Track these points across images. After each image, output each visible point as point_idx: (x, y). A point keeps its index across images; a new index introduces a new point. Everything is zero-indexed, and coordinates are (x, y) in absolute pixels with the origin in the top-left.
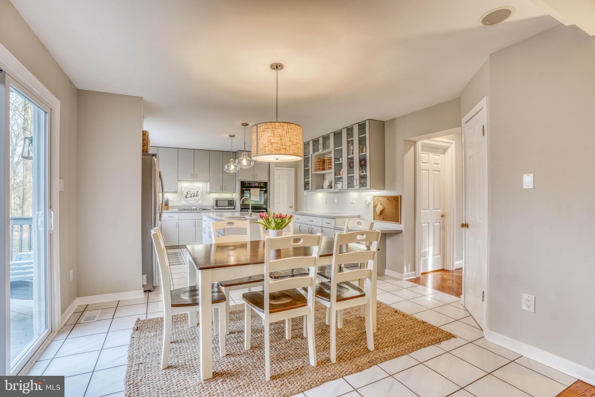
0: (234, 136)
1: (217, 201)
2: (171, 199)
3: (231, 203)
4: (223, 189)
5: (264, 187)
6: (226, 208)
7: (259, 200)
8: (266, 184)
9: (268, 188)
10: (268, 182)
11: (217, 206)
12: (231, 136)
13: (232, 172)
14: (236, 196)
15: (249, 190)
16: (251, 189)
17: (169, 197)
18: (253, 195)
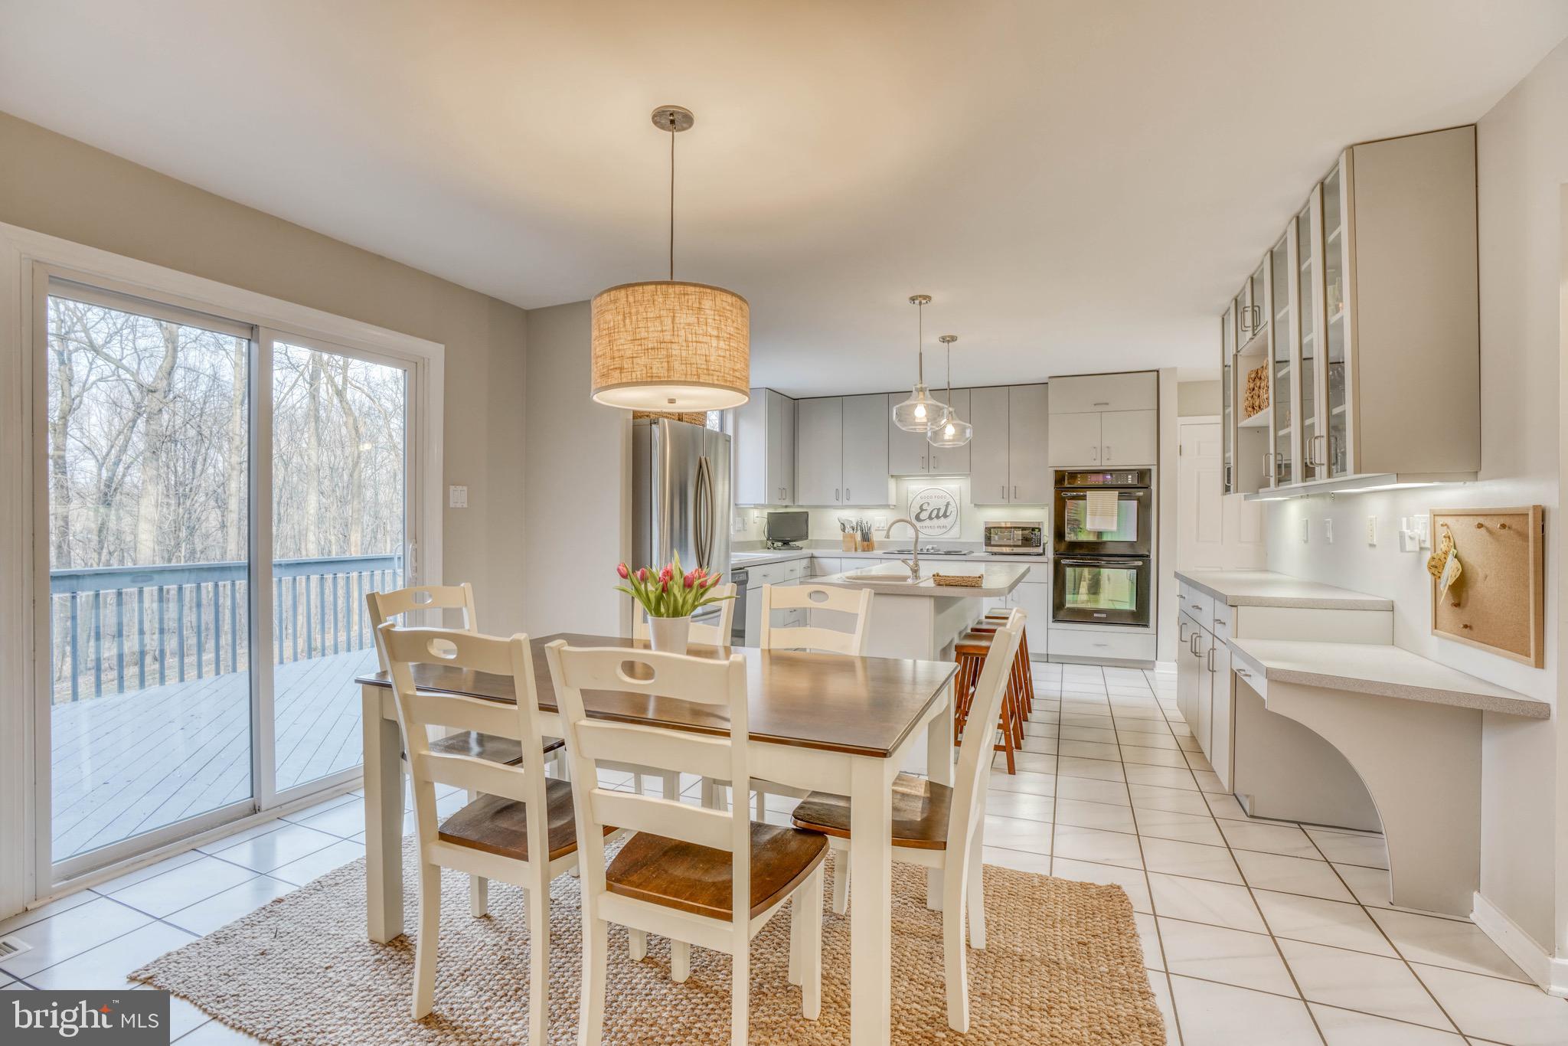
0: (953, 339)
1: (988, 530)
2: (882, 525)
3: (1029, 537)
4: (1010, 496)
5: (1138, 486)
6: (1016, 550)
7: (1114, 528)
8: (1143, 475)
9: (1154, 487)
10: (1154, 469)
11: (988, 540)
12: (944, 340)
14: (1041, 516)
15: (1084, 498)
16: (1089, 493)
17: (877, 519)
18: (1094, 514)
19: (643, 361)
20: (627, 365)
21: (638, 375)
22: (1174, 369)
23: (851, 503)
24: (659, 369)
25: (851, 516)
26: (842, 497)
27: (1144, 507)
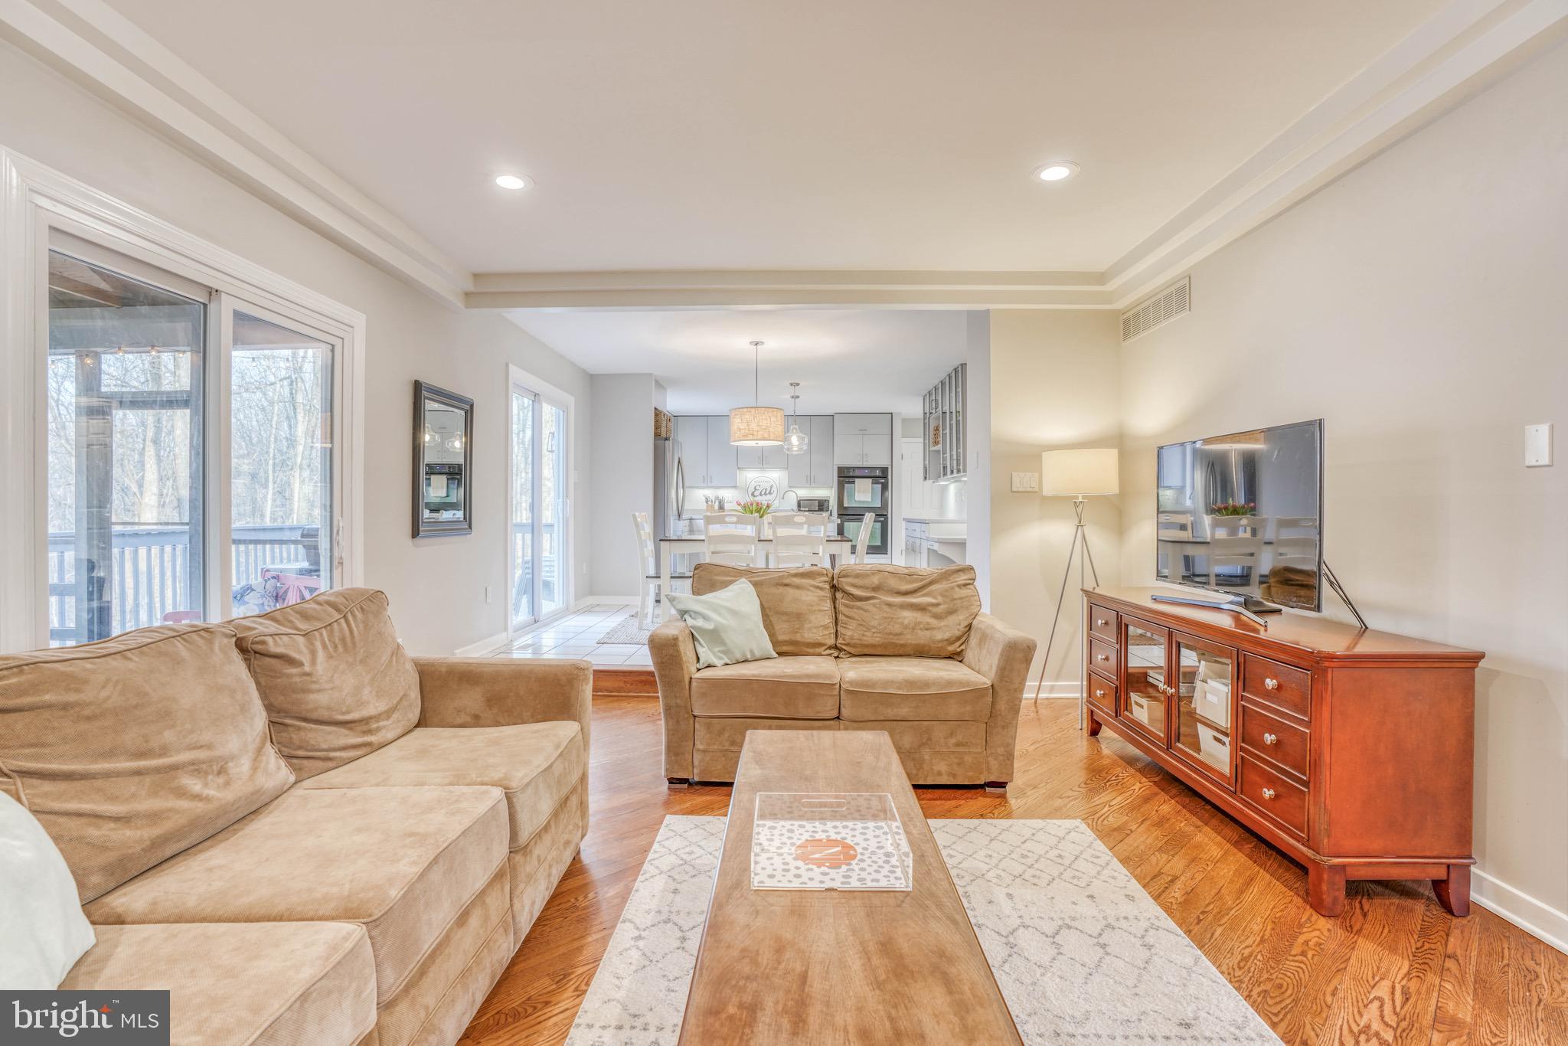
1: (799, 501)
3: (822, 506)
4: (811, 482)
5: (881, 477)
6: (815, 513)
7: (870, 500)
8: (884, 470)
9: (889, 477)
10: (890, 467)
11: (799, 508)
12: (793, 398)
13: (795, 453)
14: (829, 493)
15: (854, 482)
16: (857, 480)
17: (729, 495)
18: (859, 492)
19: (761, 433)
20: (755, 433)
21: (759, 437)
22: (900, 414)
23: (713, 484)
24: (766, 436)
25: (710, 493)
26: (707, 482)
27: (885, 487)
